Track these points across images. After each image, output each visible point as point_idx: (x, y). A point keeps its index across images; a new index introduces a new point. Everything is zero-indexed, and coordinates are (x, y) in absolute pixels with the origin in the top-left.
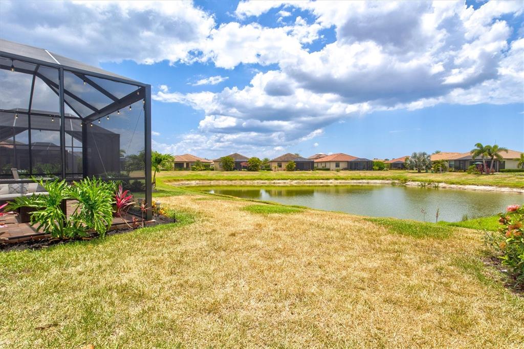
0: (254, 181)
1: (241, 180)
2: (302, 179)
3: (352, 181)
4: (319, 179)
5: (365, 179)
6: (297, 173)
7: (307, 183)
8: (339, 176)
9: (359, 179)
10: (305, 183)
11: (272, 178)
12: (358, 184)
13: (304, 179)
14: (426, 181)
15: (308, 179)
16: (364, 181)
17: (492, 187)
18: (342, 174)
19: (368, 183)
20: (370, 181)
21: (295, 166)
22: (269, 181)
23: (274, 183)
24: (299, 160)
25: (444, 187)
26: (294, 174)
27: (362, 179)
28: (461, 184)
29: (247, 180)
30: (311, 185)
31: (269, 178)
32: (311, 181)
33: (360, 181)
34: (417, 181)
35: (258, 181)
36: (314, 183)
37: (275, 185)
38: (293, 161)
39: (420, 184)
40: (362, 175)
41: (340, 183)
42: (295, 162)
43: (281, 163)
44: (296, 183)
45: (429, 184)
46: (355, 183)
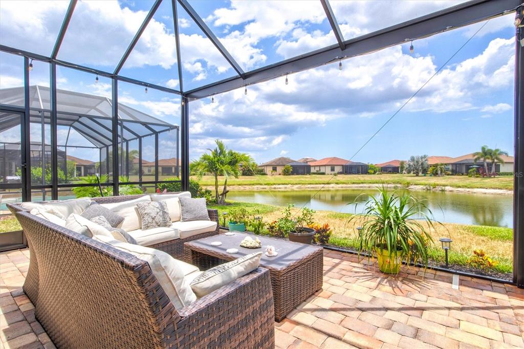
0: (253, 186)
1: (239, 185)
2: (303, 184)
3: (354, 185)
4: (320, 184)
5: (365, 183)
6: (295, 178)
7: (308, 188)
8: (338, 180)
9: (360, 183)
10: (306, 188)
11: (272, 183)
12: (359, 188)
13: (305, 184)
14: (429, 185)
15: (309, 184)
16: (365, 185)
17: (502, 190)
18: (341, 178)
19: (369, 187)
20: (371, 185)
21: (291, 170)
22: (269, 187)
23: (275, 188)
24: (295, 164)
25: (451, 191)
26: (292, 178)
27: (362, 183)
28: (468, 188)
29: (246, 185)
30: (312, 189)
31: (269, 182)
32: (312, 186)
33: (361, 185)
34: (420, 184)
35: (258, 186)
36: (316, 188)
37: (276, 190)
38: (289, 164)
39: (424, 188)
40: (361, 179)
41: (342, 187)
42: (291, 166)
43: (276, 168)
44: (297, 188)
45: (434, 188)
46: (357, 187)
